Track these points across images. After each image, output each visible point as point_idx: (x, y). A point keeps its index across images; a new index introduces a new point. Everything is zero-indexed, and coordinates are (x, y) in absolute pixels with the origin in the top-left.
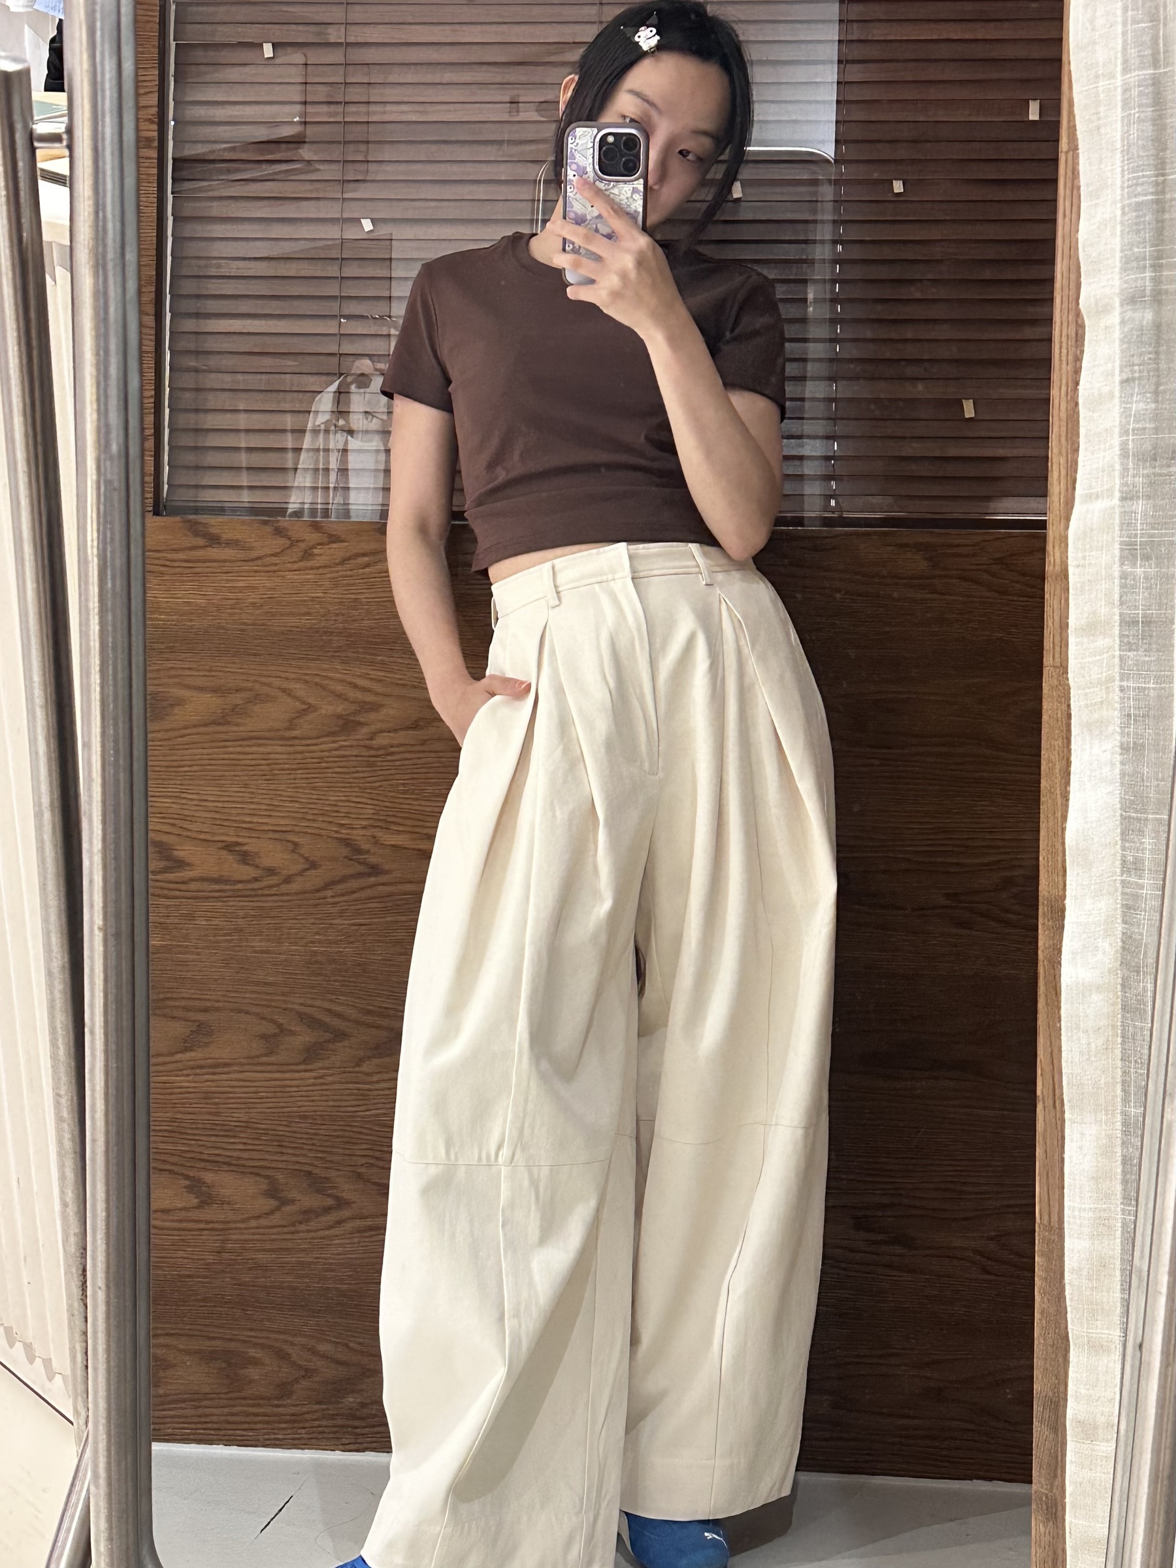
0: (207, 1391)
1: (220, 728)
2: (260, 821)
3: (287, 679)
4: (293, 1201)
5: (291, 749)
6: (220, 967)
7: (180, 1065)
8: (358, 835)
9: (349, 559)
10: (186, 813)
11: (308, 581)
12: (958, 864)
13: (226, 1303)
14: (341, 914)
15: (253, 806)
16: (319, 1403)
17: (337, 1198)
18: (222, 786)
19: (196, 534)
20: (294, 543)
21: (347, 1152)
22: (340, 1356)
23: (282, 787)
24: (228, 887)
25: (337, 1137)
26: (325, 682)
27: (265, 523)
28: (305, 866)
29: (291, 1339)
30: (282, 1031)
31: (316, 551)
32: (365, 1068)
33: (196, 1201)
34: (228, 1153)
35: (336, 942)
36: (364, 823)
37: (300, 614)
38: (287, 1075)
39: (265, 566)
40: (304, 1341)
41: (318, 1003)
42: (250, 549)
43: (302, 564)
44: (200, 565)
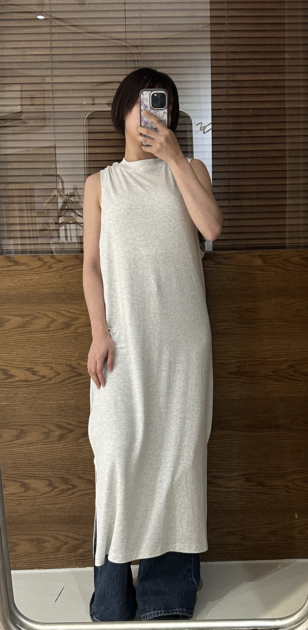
0: (32, 552)
1: (23, 329)
2: (39, 360)
3: (45, 310)
4: (57, 487)
5: (49, 335)
6: (27, 411)
7: (15, 445)
8: (73, 363)
9: (66, 268)
10: (13, 358)
11: (51, 276)
12: (275, 361)
13: (36, 523)
14: (69, 390)
15: (36, 355)
16: (70, 553)
17: (72, 485)
18: (25, 348)
19: (10, 261)
20: (45, 263)
21: (75, 469)
22: (76, 537)
23: (46, 348)
24: (29, 383)
25: (72, 465)
26: (59, 311)
27: (35, 256)
28: (56, 374)
29: (59, 533)
30: (50, 431)
31: (53, 266)
32: (80, 441)
33: (24, 490)
34: (34, 473)
35: (67, 400)
36: (75, 358)
37: (49, 288)
38: (53, 445)
39: (36, 271)
40: (64, 533)
41: (62, 420)
42: (30, 266)
43: (49, 270)
44: (12, 272)
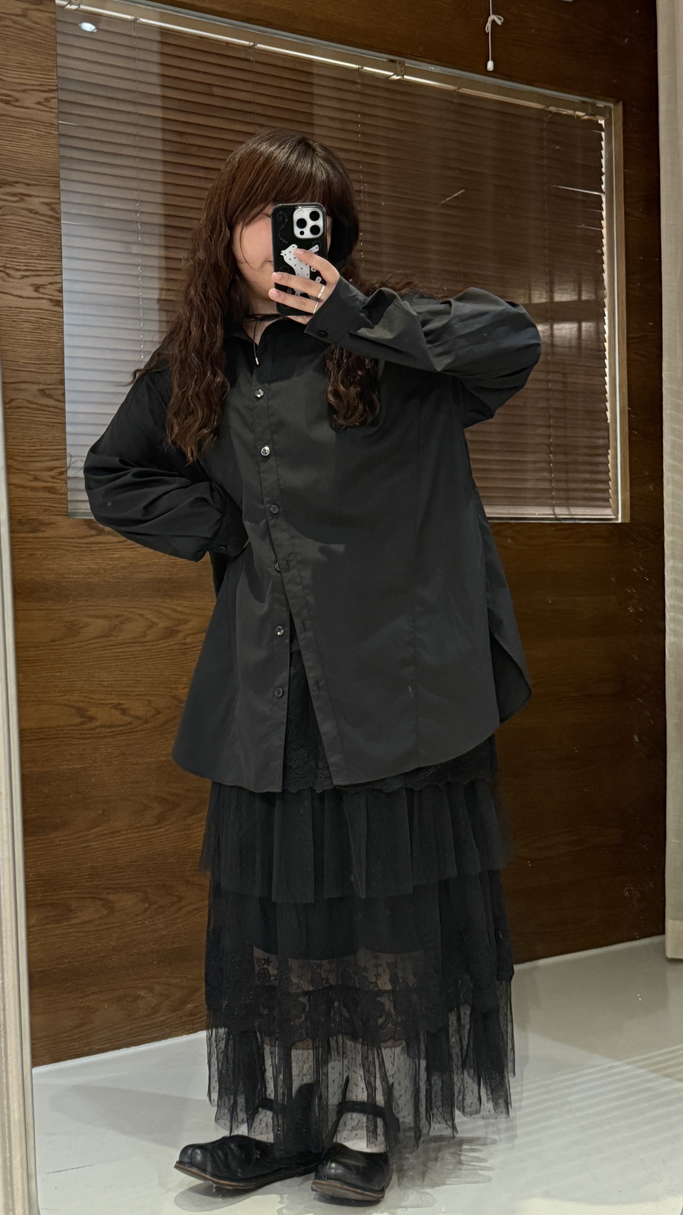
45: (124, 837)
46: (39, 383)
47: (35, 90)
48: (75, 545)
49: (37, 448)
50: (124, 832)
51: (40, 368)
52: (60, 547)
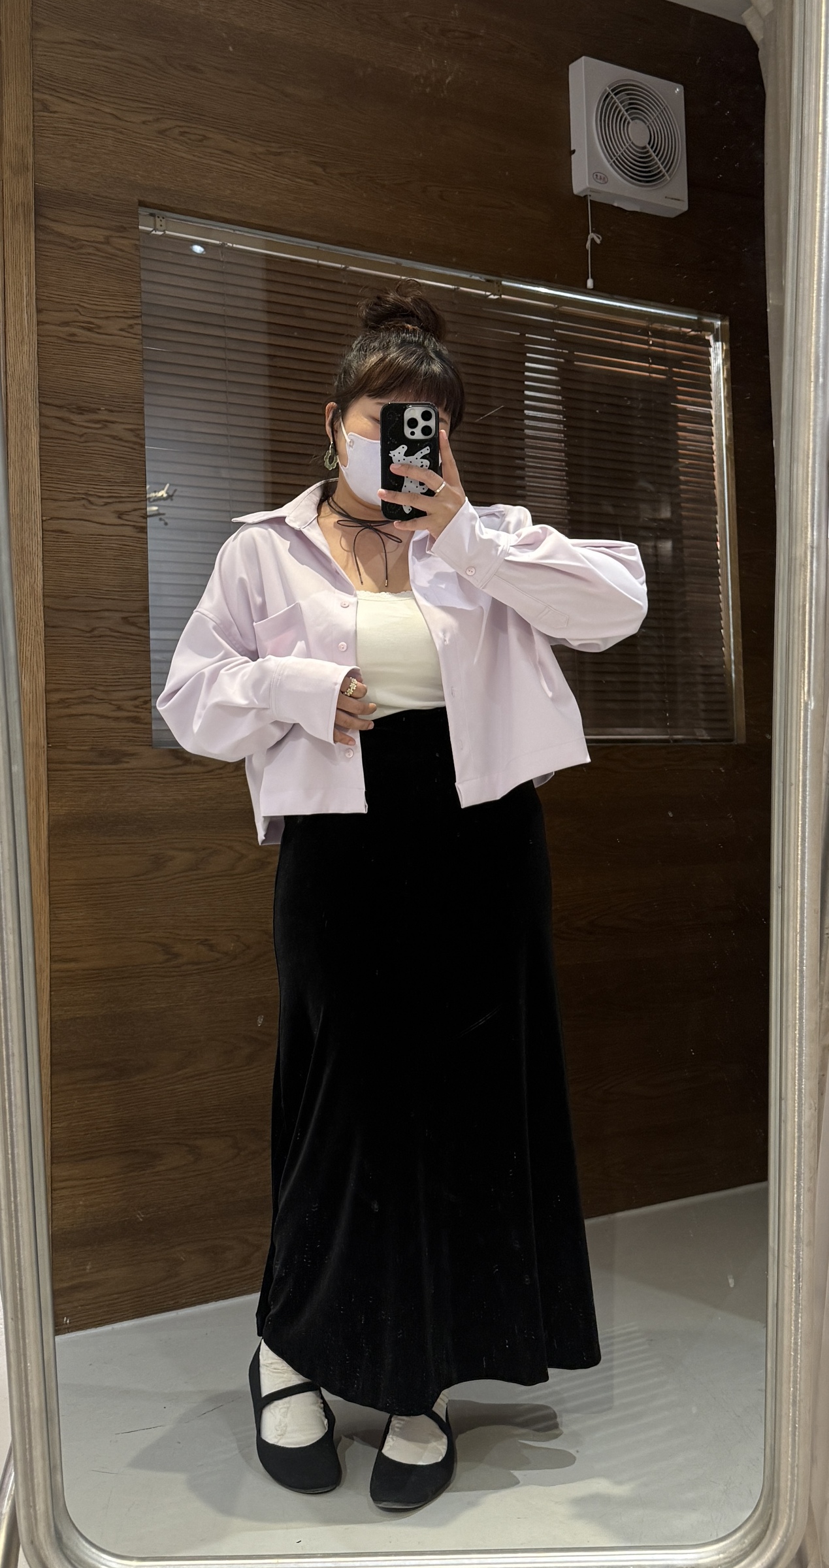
0: (204, 1272)
1: (195, 872)
2: (218, 925)
3: (230, 841)
5: (233, 882)
7: (180, 1078)
13: (212, 1217)
19: (177, 758)
24: (203, 966)
28: (244, 949)
30: (234, 1048)
33: (193, 1159)
34: (209, 1126)
38: (239, 1074)
39: (216, 775)
42: (207, 767)
44: (179, 776)
45: (211, 1079)
46: (121, 611)
47: (118, 317)
48: (160, 776)
49: (120, 677)
50: (211, 1074)
51: (123, 596)
52: (144, 778)
